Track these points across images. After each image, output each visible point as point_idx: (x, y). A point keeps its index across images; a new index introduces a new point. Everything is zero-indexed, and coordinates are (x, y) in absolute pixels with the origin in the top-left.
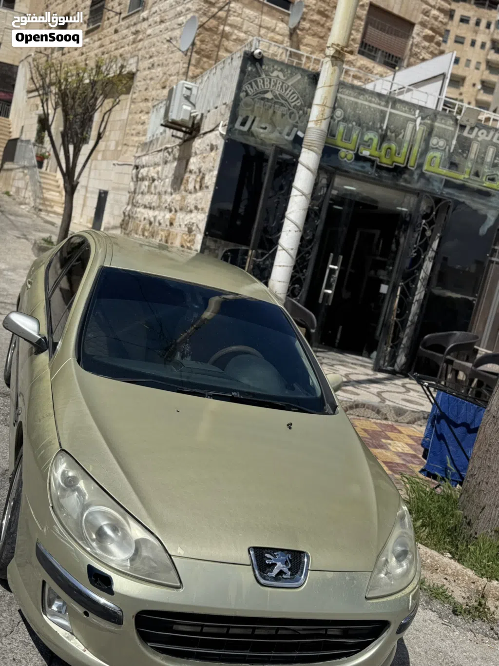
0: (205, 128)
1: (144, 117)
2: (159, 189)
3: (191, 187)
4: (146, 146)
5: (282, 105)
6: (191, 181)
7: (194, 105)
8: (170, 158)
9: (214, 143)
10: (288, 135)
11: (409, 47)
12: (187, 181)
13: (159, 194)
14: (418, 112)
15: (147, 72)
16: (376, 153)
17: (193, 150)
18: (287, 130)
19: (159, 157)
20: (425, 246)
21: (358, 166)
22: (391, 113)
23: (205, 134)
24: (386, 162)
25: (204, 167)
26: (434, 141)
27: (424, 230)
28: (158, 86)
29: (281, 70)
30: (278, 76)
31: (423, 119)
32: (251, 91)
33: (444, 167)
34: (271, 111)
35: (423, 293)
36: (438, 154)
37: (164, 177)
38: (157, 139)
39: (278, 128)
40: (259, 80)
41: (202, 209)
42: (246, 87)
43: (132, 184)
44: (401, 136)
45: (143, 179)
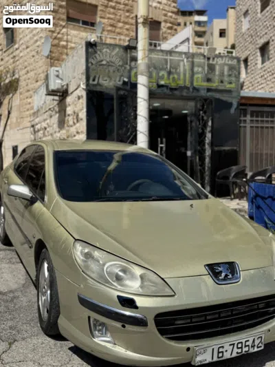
0: (71, 90)
1: (29, 100)
2: (50, 132)
3: (71, 123)
4: (36, 114)
5: (112, 66)
6: (70, 120)
7: (62, 79)
8: (54, 113)
9: (80, 95)
10: (119, 81)
11: (161, 35)
12: (68, 121)
13: (52, 135)
14: (184, 56)
15: (26, 76)
16: (168, 82)
17: (67, 104)
18: (118, 79)
19: (45, 116)
20: (205, 125)
21: (160, 90)
22: (170, 60)
23: (72, 93)
24: (173, 85)
25: (76, 110)
26: (196, 69)
27: (203, 117)
28: (34, 82)
29: (107, 48)
30: (106, 52)
31: (187, 58)
32: (94, 62)
33: (204, 81)
34: (107, 71)
35: (210, 151)
36: (200, 76)
37: (51, 124)
38: (42, 108)
39: (113, 79)
40: (97, 55)
41: (82, 132)
42: (90, 60)
43: (32, 136)
44: (178, 70)
45: (39, 131)
